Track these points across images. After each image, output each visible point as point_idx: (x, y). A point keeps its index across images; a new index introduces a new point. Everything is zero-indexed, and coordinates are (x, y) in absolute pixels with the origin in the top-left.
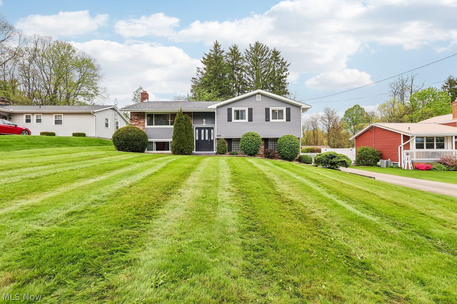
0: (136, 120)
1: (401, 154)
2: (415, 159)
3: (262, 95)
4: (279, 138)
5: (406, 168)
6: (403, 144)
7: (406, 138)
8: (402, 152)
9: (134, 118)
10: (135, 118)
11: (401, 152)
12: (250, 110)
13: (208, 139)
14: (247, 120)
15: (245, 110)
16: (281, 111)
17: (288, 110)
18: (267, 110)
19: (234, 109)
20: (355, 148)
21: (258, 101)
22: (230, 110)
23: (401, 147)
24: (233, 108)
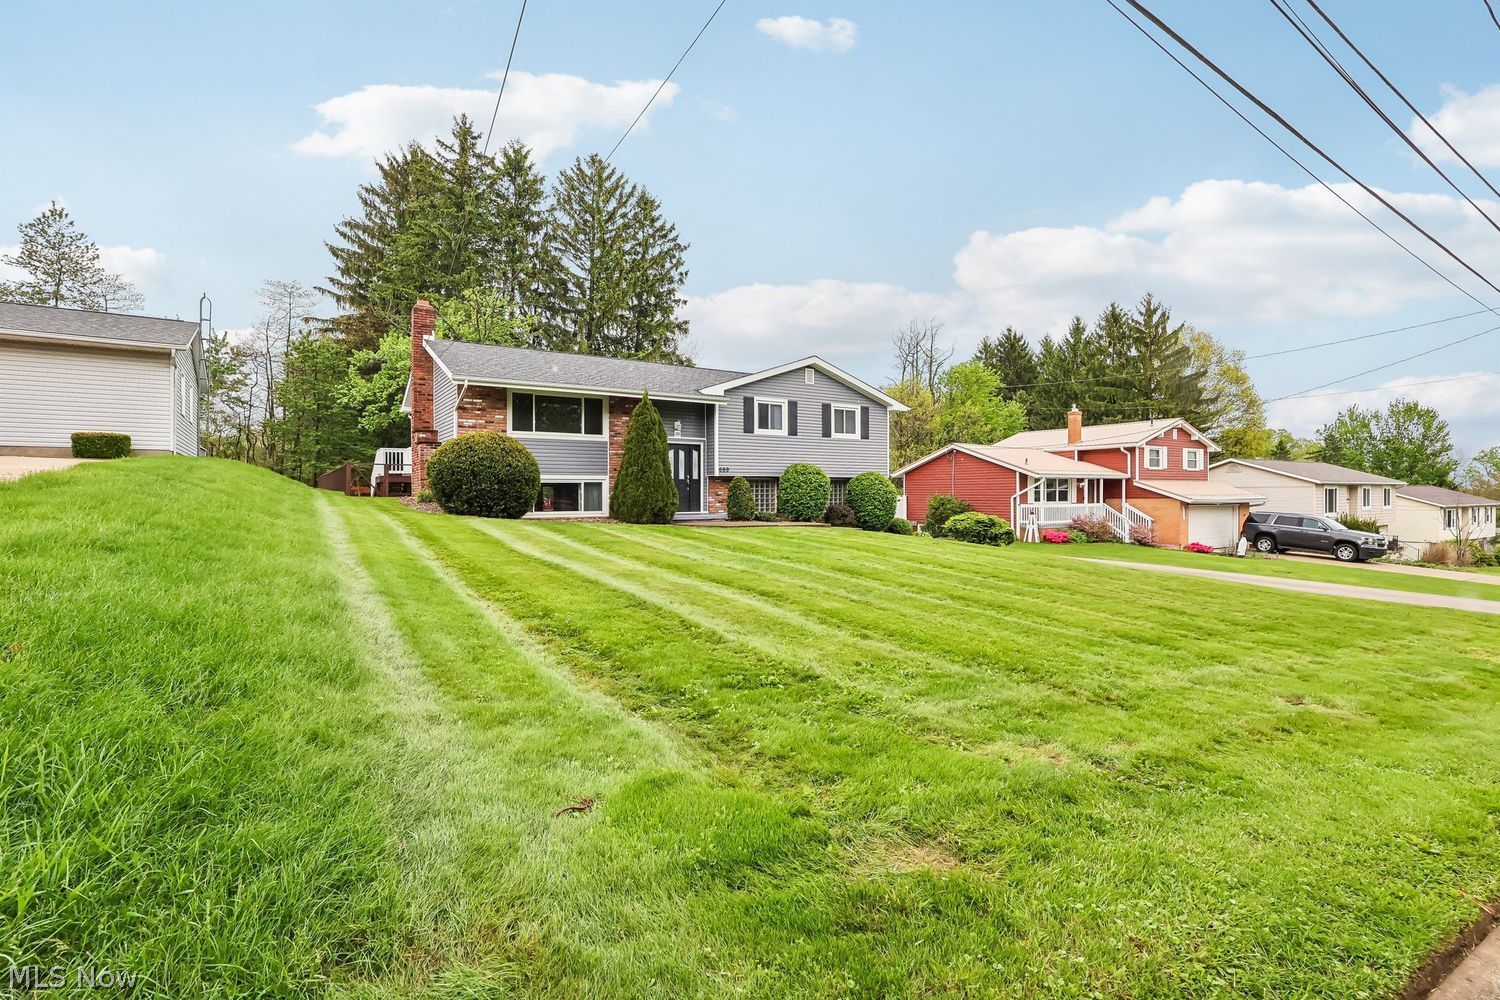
0: (479, 410)
1: (1015, 512)
2: (1042, 522)
3: (816, 371)
4: (849, 479)
5: (1030, 540)
6: (1018, 493)
7: (1024, 478)
8: (1018, 507)
9: (471, 403)
10: (476, 404)
11: (1015, 507)
12: (793, 406)
13: (686, 476)
14: (784, 431)
15: (780, 406)
16: (851, 414)
17: (865, 411)
18: (826, 408)
19: (758, 400)
20: (905, 497)
21: (809, 385)
22: (748, 402)
23: (1015, 498)
24: (756, 398)
